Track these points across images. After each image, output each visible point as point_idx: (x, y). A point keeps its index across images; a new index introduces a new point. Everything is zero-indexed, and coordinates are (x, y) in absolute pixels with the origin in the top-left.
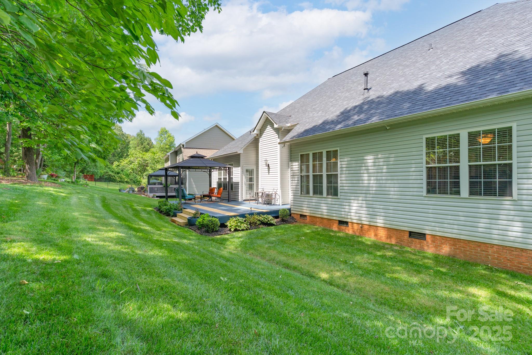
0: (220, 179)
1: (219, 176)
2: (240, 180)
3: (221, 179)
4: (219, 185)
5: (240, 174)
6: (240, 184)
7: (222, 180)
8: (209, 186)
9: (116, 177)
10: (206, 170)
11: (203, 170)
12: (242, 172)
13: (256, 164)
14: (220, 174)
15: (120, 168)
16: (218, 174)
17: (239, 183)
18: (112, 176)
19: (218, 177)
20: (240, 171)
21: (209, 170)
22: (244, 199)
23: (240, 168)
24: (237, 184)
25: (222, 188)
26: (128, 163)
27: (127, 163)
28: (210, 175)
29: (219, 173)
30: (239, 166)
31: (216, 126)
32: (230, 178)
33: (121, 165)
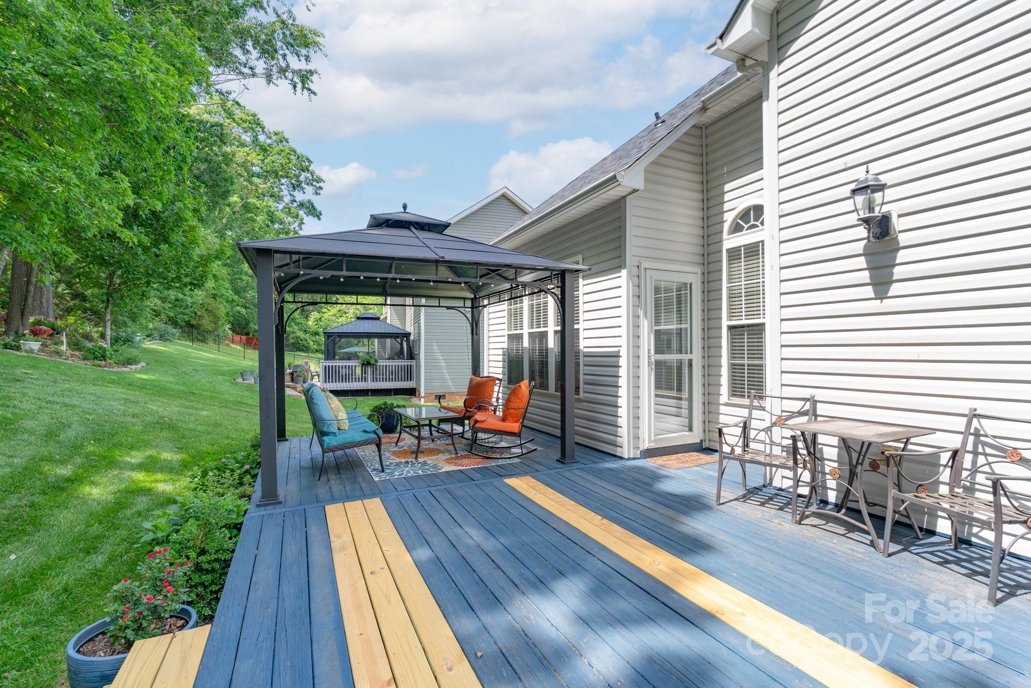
0: (515, 338)
1: (510, 329)
2: (623, 342)
3: (519, 337)
4: (513, 365)
5: (623, 312)
6: (623, 362)
7: (526, 343)
8: (469, 371)
9: (309, 341)
10: (460, 303)
11: (444, 303)
12: (637, 297)
13: (699, 259)
14: (515, 318)
15: (322, 323)
16: (505, 320)
17: (617, 356)
18: (302, 340)
19: (506, 333)
20: (623, 292)
21: (469, 303)
22: (646, 445)
23: (622, 278)
24: (609, 360)
25: (525, 385)
26: (338, 315)
27: (334, 315)
28: (475, 325)
29: (510, 315)
30: (619, 268)
31: (504, 196)
32: (566, 334)
33: (323, 319)
